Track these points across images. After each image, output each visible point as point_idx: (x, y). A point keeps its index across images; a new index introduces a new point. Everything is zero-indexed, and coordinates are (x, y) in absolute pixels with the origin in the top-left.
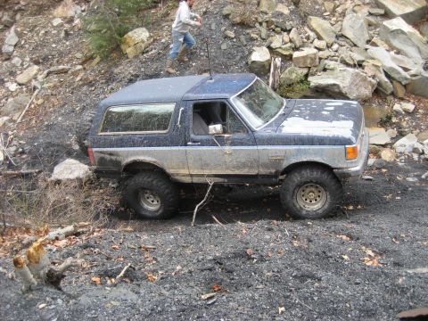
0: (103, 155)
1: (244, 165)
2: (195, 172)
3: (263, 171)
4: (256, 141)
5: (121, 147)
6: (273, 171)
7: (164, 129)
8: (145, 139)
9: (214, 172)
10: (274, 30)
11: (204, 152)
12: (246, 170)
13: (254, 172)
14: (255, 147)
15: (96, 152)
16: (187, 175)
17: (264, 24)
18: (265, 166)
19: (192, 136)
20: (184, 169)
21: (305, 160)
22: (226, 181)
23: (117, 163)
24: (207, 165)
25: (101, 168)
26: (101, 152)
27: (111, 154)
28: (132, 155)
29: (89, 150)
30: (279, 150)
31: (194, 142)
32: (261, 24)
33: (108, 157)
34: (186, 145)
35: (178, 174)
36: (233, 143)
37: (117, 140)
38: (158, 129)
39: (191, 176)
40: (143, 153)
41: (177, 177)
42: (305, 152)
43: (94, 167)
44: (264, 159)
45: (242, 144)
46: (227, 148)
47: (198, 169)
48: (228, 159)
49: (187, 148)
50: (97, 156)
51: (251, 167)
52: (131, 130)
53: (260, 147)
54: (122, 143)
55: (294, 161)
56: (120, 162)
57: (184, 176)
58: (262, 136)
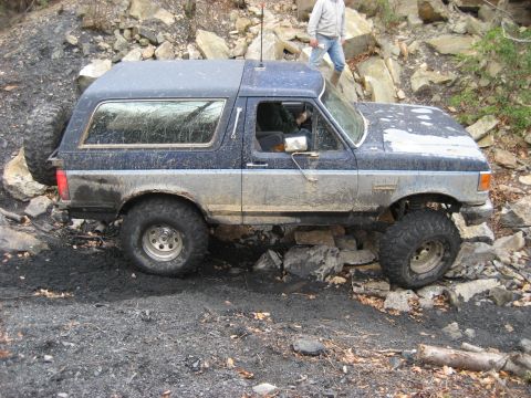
0: (86, 182)
1: (333, 199)
2: (253, 209)
3: (360, 207)
4: (357, 163)
5: (124, 168)
6: (375, 207)
7: (204, 142)
8: (170, 156)
9: (283, 209)
10: (138, 42)
11: (273, 178)
12: (335, 205)
13: (345, 208)
14: (354, 173)
15: (75, 176)
16: (236, 214)
17: (127, 32)
18: (365, 199)
19: (255, 153)
20: (234, 203)
21: (425, 191)
22: (299, 221)
23: (114, 196)
24: (274, 198)
25: (79, 204)
26: (83, 178)
27: (102, 181)
28: (143, 182)
29: (59, 172)
30: (389, 177)
31: (257, 163)
32: (122, 31)
33: (96, 186)
34: (243, 166)
35: (220, 213)
36: (321, 166)
37: (115, 159)
38: (193, 141)
39: (243, 214)
40: (165, 179)
41: (216, 217)
42: (427, 180)
43: (65, 203)
44: (366, 190)
45: (335, 167)
46: (311, 173)
47: (256, 203)
48: (309, 188)
49: (245, 172)
50: (74, 185)
51: (344, 201)
52: (144, 142)
53: (363, 173)
54: (125, 162)
55: (409, 192)
56: (119, 194)
57: (230, 214)
58: (367, 156)
